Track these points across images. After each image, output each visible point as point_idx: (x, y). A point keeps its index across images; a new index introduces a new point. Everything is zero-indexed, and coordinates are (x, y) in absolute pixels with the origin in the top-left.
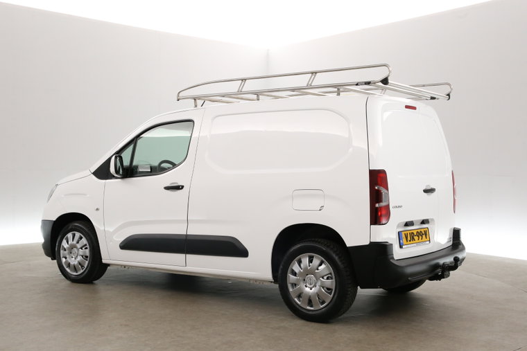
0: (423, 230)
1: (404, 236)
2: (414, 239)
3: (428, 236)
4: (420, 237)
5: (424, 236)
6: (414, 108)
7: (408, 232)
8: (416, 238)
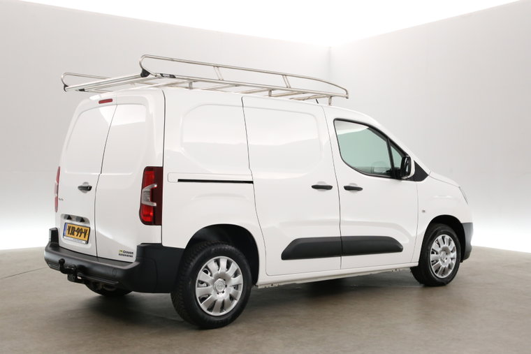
0: (84, 229)
1: (68, 228)
2: (73, 234)
3: (87, 236)
4: (79, 234)
5: (83, 235)
6: (110, 100)
7: (72, 226)
8: (76, 233)
